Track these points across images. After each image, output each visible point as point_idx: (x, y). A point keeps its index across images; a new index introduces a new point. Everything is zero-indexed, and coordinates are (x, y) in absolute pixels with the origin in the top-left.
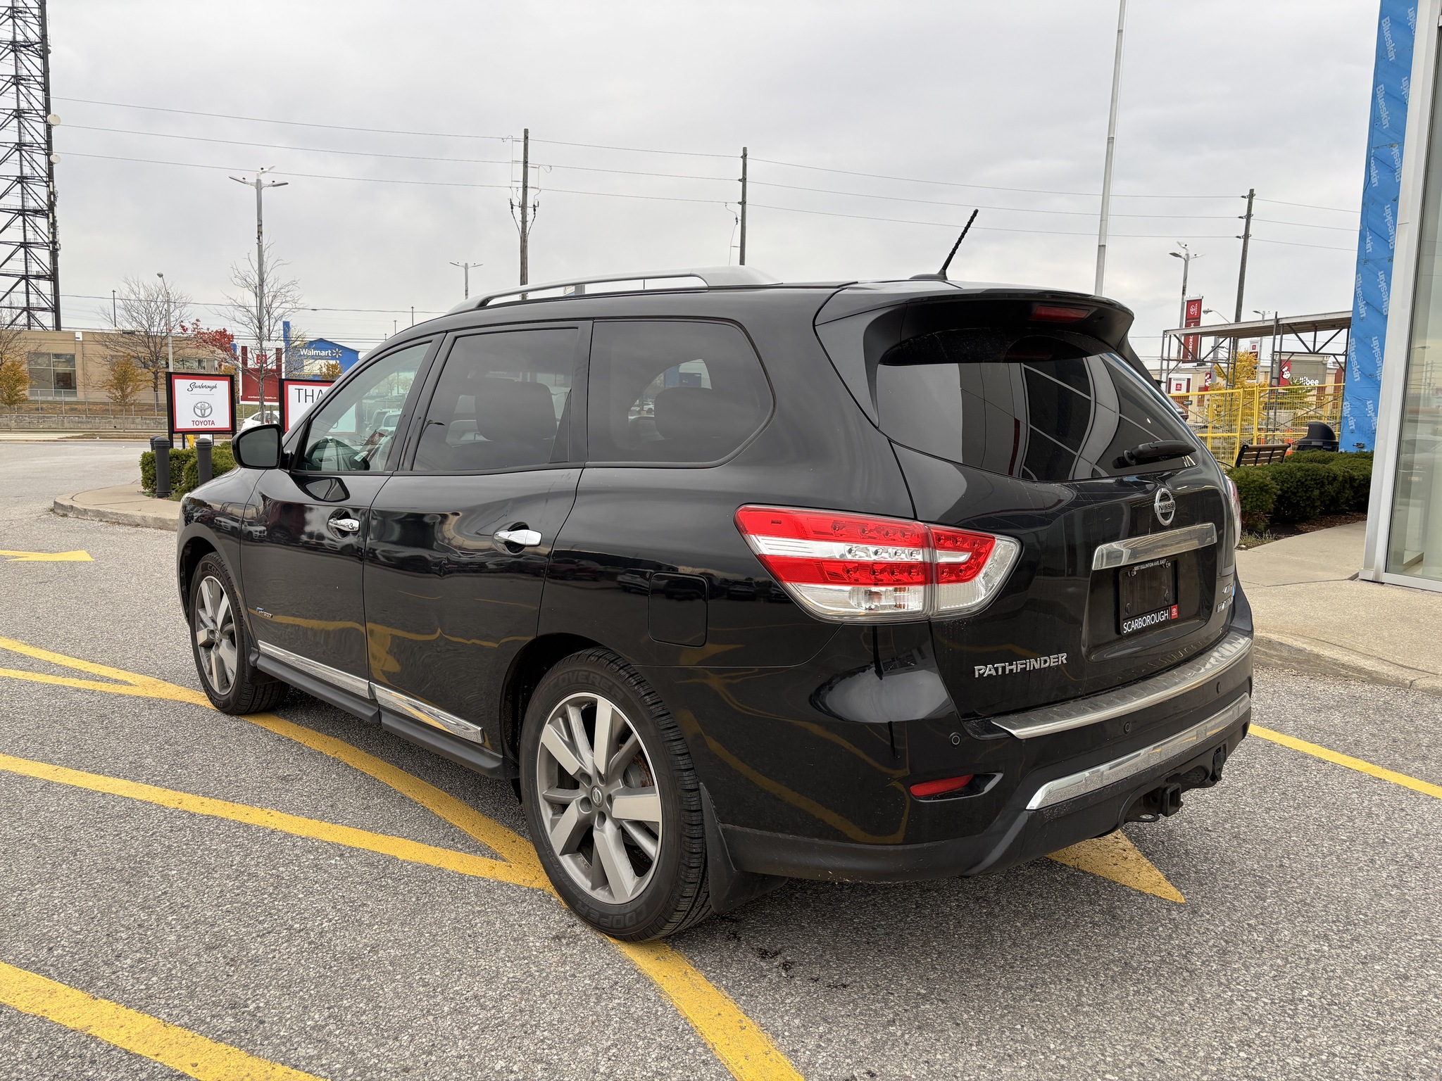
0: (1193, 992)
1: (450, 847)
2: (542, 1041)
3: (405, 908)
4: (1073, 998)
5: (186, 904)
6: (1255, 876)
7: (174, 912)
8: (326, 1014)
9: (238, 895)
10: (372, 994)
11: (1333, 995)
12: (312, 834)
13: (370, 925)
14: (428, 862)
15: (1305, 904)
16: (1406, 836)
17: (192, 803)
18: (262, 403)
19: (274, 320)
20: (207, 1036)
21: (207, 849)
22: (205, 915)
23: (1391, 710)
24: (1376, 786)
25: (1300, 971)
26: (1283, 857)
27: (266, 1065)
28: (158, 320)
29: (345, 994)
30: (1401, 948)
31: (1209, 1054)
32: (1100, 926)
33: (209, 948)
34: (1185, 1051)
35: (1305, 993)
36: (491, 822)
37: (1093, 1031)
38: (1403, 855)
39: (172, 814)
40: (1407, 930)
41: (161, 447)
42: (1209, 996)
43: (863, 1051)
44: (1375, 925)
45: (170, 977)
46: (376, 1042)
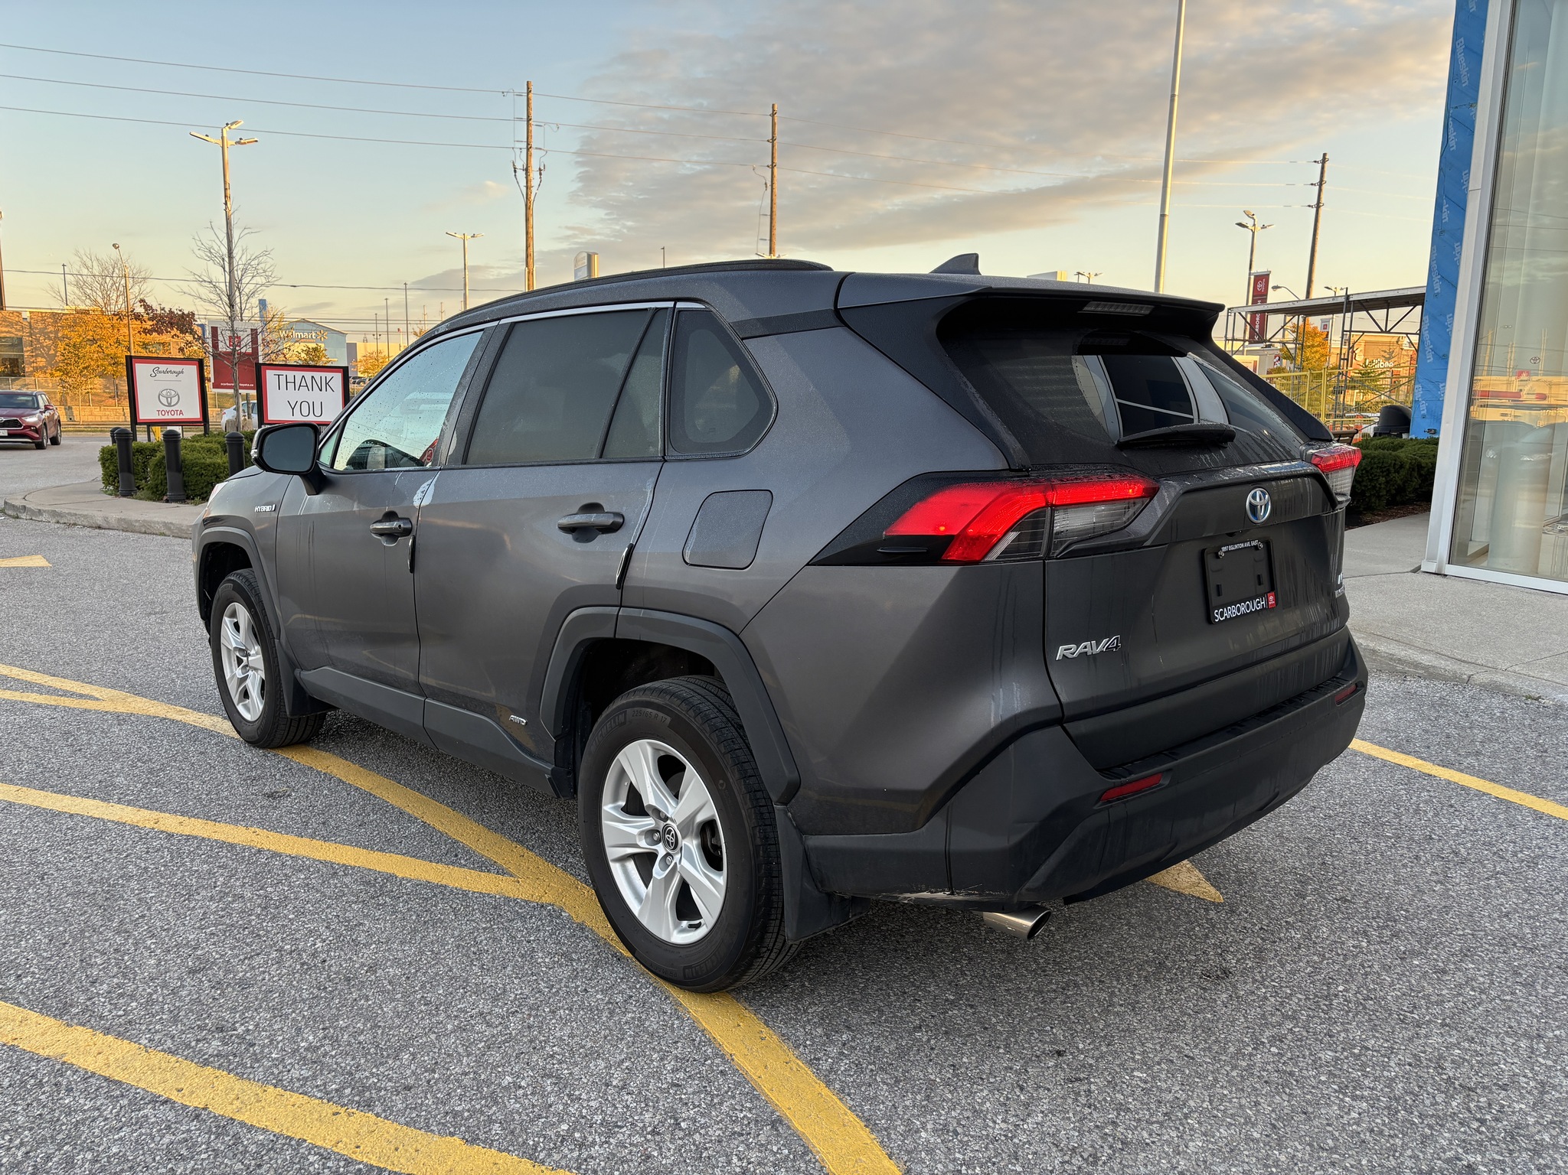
0: (1228, 990)
1: (453, 863)
2: (552, 1056)
3: (405, 926)
4: (1105, 999)
5: (166, 927)
6: (1296, 874)
7: (153, 936)
8: (321, 1034)
9: (223, 917)
10: (370, 1014)
11: (1369, 991)
12: (303, 852)
13: (367, 945)
14: (429, 879)
15: (1346, 900)
16: (1454, 832)
17: (171, 823)
18: (237, 391)
19: (246, 298)
20: (192, 1061)
21: (187, 871)
22: (187, 938)
23: (1447, 706)
24: (1425, 782)
25: (1337, 967)
26: (1326, 855)
27: (256, 1088)
28: (114, 298)
29: (342, 1015)
30: (1441, 943)
31: (1240, 1050)
32: (1135, 928)
33: (192, 972)
34: (1216, 1048)
35: (1341, 988)
36: (498, 836)
37: (1123, 1031)
38: (1448, 851)
39: (147, 834)
40: (1448, 925)
41: (122, 438)
42: (1242, 993)
43: (887, 1057)
44: (1416, 921)
45: (150, 1002)
46: (375, 1061)
